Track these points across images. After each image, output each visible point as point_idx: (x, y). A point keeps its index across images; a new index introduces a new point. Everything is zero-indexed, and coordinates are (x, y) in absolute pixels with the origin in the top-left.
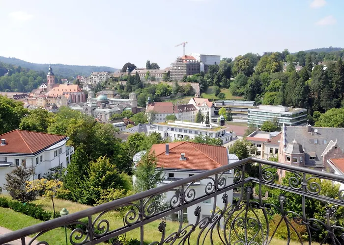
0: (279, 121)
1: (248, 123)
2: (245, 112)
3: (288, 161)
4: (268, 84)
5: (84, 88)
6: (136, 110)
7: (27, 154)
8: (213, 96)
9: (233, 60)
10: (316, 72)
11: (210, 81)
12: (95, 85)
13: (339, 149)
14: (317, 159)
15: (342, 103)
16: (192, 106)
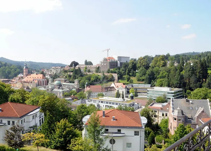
0: (166, 96)
1: (148, 98)
2: (145, 91)
3: (175, 121)
4: (159, 74)
5: (46, 77)
6: (79, 90)
7: (16, 118)
8: (126, 82)
9: (137, 59)
10: (187, 66)
11: (124, 73)
12: (53, 75)
13: (205, 112)
14: (192, 119)
15: (203, 85)
16: (113, 87)
